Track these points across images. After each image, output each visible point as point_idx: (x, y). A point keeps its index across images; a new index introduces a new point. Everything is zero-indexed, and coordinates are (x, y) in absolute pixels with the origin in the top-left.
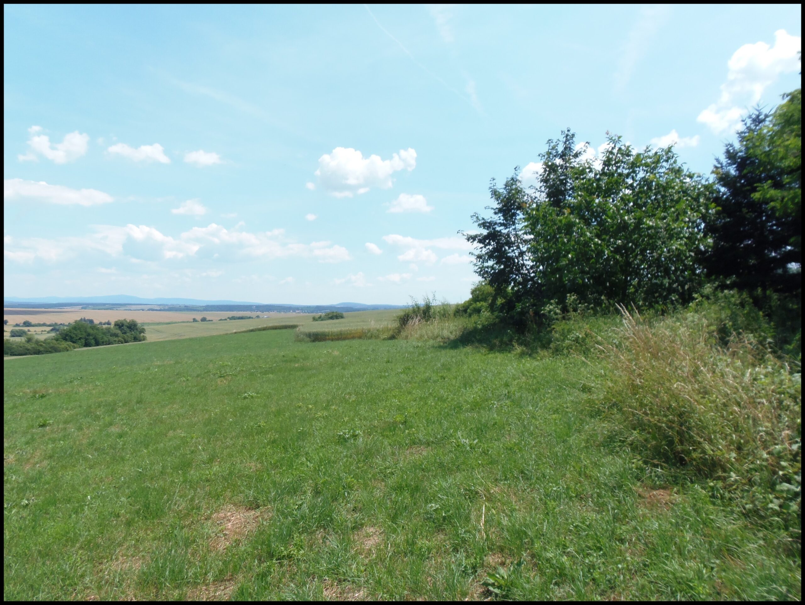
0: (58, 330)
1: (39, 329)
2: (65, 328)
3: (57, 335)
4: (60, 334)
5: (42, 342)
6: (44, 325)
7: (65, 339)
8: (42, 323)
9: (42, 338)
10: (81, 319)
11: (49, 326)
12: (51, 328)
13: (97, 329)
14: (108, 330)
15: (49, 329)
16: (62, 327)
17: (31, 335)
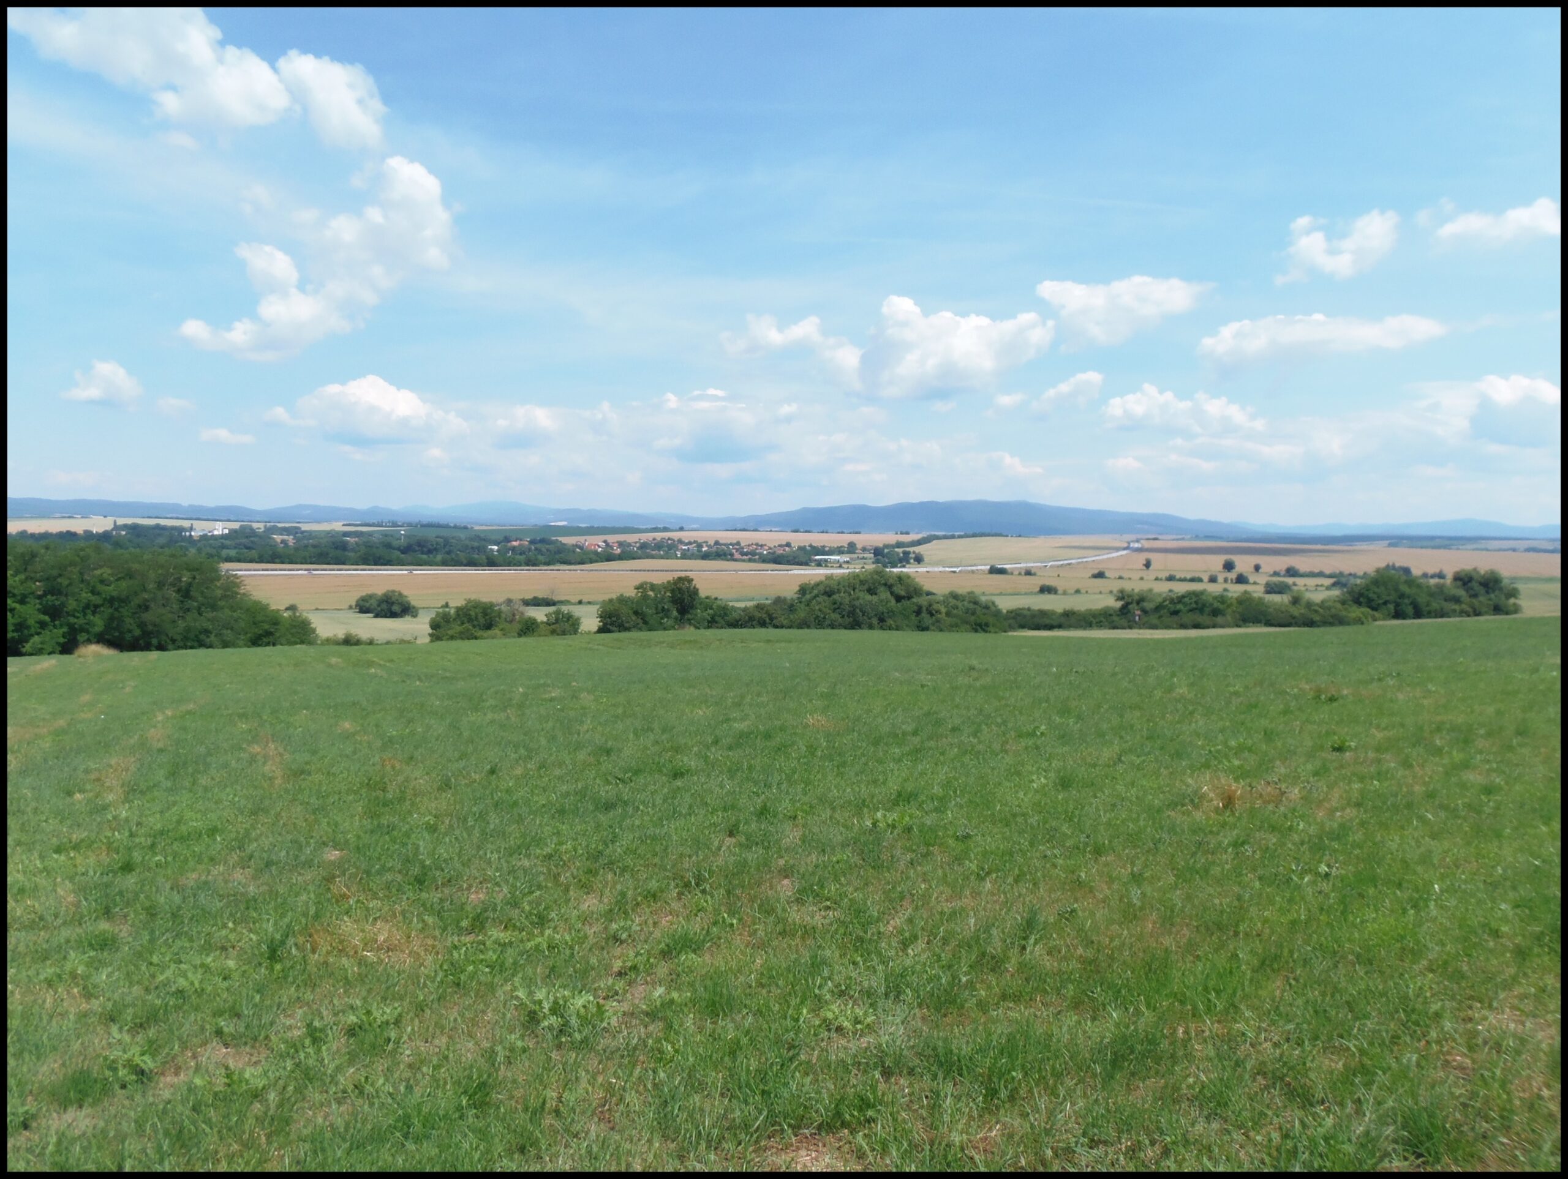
0: (1344, 585)
1: (1311, 582)
2: (1359, 581)
3: (1343, 594)
4: (1349, 593)
5: (1317, 605)
6: (1321, 574)
7: (1358, 602)
8: (1317, 571)
9: (1318, 597)
10: (1388, 566)
11: (1330, 576)
12: (1332, 581)
13: (1419, 586)
14: (1441, 588)
15: (1328, 582)
16: (1352, 581)
17: (1299, 591)
